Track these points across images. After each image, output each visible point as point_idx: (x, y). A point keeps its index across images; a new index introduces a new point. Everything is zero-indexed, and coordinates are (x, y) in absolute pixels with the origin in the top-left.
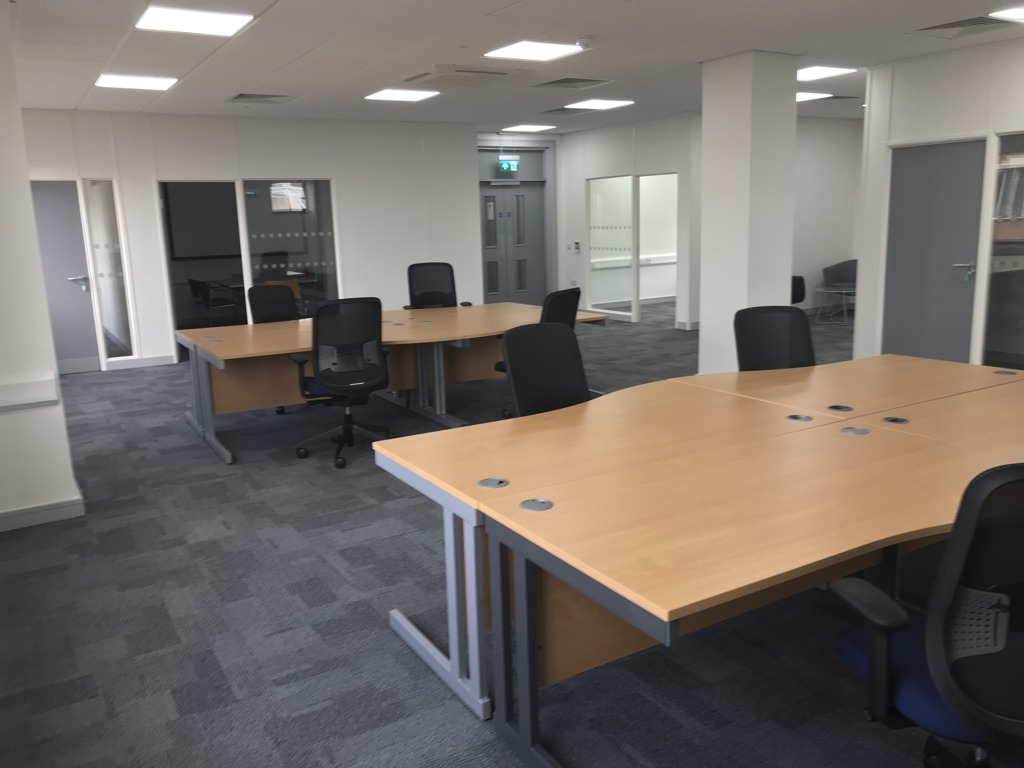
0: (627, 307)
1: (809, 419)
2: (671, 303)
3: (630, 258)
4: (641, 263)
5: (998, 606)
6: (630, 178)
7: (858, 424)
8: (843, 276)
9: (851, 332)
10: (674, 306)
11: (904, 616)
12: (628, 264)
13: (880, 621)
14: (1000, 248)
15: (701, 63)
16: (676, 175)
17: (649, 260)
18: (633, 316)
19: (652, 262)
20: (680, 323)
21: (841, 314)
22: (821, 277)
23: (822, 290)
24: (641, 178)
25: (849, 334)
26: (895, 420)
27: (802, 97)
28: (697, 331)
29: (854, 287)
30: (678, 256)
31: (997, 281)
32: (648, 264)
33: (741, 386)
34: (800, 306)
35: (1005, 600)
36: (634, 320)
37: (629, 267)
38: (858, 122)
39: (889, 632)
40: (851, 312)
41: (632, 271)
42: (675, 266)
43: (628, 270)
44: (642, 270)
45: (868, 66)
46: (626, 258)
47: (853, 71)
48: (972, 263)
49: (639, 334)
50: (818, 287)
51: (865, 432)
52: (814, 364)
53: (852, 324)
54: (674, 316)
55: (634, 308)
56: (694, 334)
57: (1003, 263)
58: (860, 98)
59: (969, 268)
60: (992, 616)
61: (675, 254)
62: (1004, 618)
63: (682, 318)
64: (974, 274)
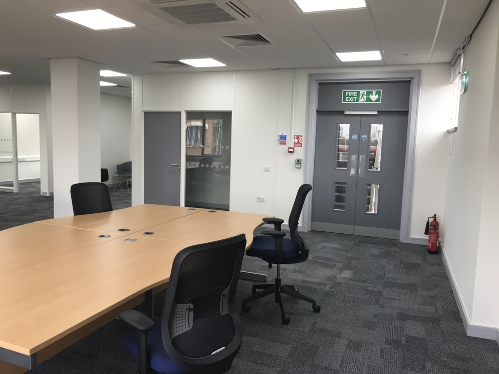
0: (11, 184)
1: (109, 236)
2: (38, 182)
3: (12, 157)
4: (19, 160)
5: (189, 309)
6: (10, 114)
7: (132, 237)
8: (125, 169)
9: (131, 195)
10: (40, 184)
11: (152, 323)
12: (11, 161)
13: (141, 328)
14: (189, 158)
15: (49, 59)
16: (38, 115)
17: (24, 159)
18: (15, 189)
19: (26, 160)
20: (43, 192)
21: (126, 187)
22: (116, 169)
23: (116, 175)
24: (17, 114)
25: (129, 196)
26: (148, 233)
27: (103, 84)
28: (53, 196)
29: (131, 174)
30: (41, 157)
31: (189, 172)
32: (23, 161)
33: (75, 223)
34: (106, 183)
35: (192, 306)
36: (15, 191)
37: (12, 162)
38: (129, 99)
39: (145, 332)
40: (130, 186)
41: (13, 165)
42: (39, 162)
43: (11, 164)
44: (19, 164)
45: (132, 74)
46: (10, 157)
47: (125, 75)
48: (179, 164)
49: (17, 199)
50: (115, 174)
51: (136, 240)
52: (112, 210)
53: (131, 191)
54: (40, 189)
55: (15, 184)
56: (51, 198)
57: (190, 164)
58: (129, 88)
59: (178, 166)
60: (187, 315)
61: (39, 156)
62: (192, 314)
63: (44, 189)
64: (180, 168)
